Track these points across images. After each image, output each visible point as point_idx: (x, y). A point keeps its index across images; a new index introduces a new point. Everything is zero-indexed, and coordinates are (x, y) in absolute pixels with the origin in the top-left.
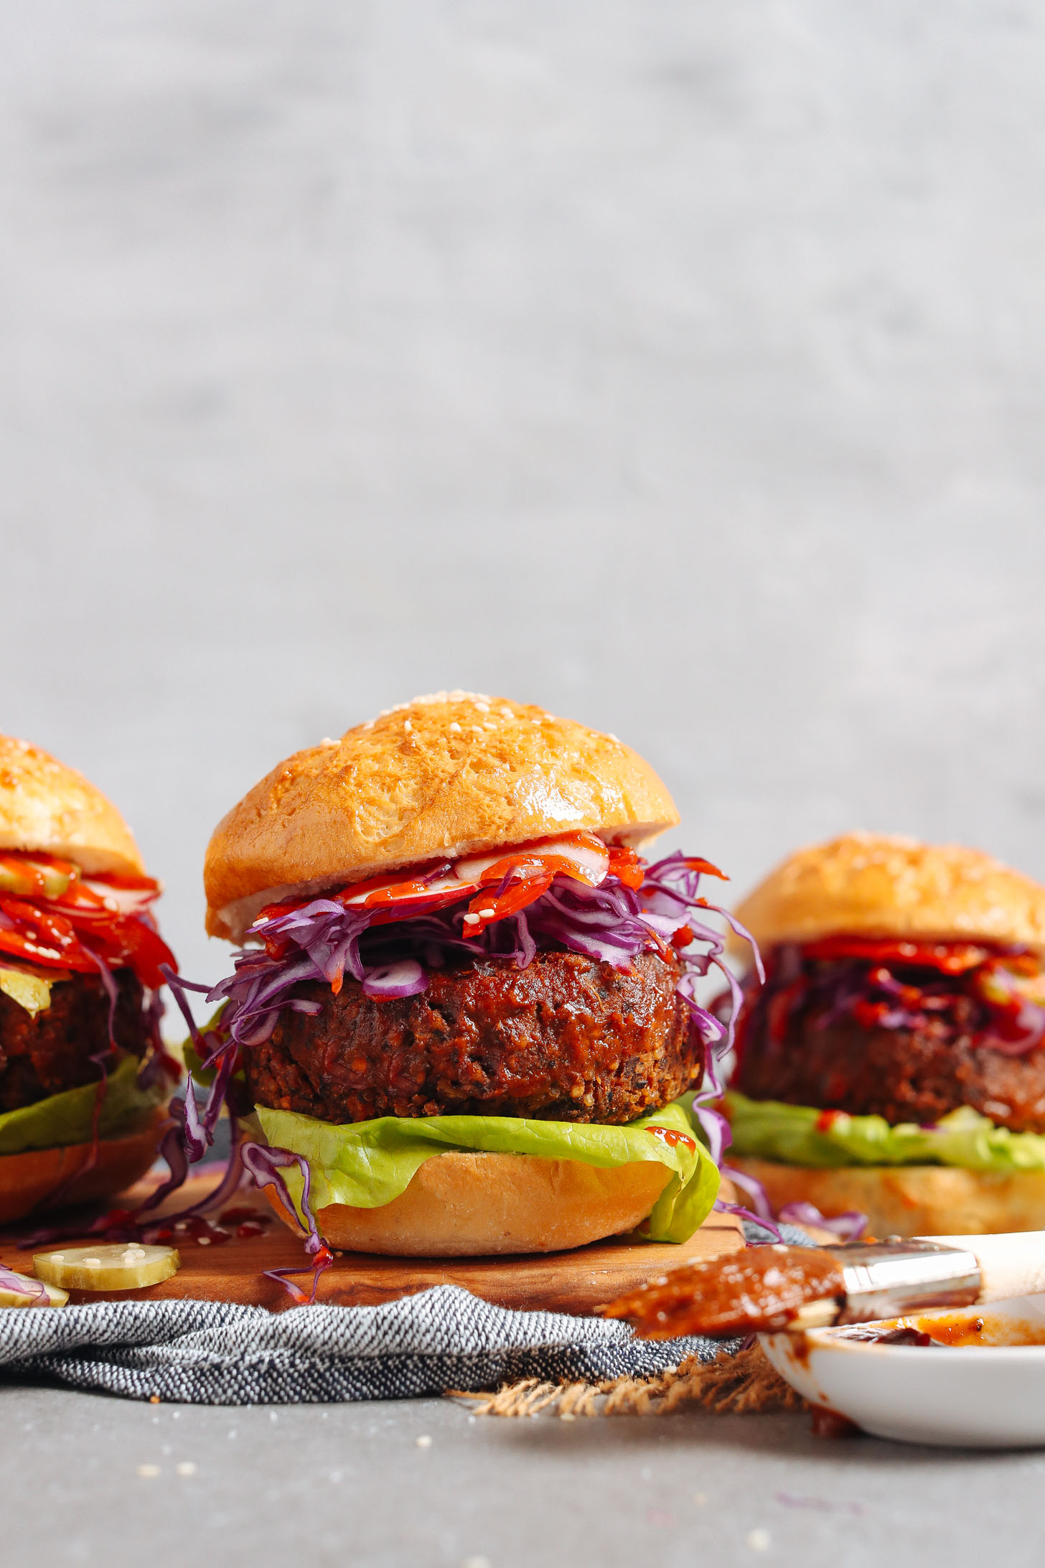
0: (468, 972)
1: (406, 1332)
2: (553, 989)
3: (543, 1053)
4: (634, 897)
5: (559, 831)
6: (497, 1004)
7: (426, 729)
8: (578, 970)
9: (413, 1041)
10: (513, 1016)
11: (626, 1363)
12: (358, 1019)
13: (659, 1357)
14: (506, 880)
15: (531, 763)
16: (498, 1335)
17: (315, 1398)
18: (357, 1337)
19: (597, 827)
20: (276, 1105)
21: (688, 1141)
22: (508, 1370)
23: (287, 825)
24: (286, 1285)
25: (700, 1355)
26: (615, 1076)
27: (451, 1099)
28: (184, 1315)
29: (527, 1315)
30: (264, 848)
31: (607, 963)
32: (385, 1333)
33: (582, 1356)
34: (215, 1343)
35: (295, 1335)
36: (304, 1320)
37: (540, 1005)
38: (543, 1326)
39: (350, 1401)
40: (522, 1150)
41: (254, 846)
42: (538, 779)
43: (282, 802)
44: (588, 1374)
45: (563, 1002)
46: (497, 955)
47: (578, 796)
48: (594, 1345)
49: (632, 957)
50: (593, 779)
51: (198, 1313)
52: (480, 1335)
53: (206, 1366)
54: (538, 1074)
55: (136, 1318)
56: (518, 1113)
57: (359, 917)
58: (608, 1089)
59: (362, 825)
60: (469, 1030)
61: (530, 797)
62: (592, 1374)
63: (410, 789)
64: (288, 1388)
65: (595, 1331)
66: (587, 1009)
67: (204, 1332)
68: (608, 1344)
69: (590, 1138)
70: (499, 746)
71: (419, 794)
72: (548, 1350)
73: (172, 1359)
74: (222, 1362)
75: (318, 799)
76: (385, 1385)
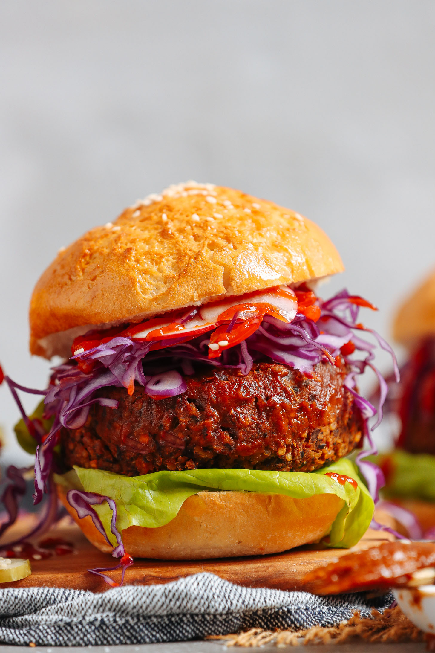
0: (210, 378)
1: (183, 599)
2: (265, 388)
3: (260, 428)
4: (315, 326)
5: (266, 287)
6: (230, 398)
7: (176, 219)
8: (280, 375)
9: (178, 423)
10: (240, 406)
11: (316, 619)
12: (142, 410)
13: (337, 616)
14: (233, 321)
15: (246, 243)
16: (238, 601)
17: (128, 642)
18: (154, 603)
19: (290, 282)
20: (87, 465)
21: (352, 482)
22: (244, 624)
23: (91, 287)
24: (103, 577)
25: (362, 615)
26: (305, 442)
27: (202, 459)
28: (44, 596)
29: (254, 590)
30: (76, 302)
31: (298, 370)
32: (171, 600)
33: (289, 615)
34: (65, 612)
35: (116, 603)
36: (120, 595)
37: (257, 398)
38: (265, 596)
39: (149, 643)
40: (248, 489)
41: (69, 300)
42: (251, 254)
43: (85, 271)
44: (293, 626)
45: (272, 396)
46: (228, 366)
47: (277, 263)
48: (296, 608)
49: (314, 366)
50: (286, 250)
51: (52, 594)
52: (227, 601)
53: (62, 624)
54: (257, 441)
55: (16, 598)
56: (244, 466)
57: (142, 346)
58: (301, 450)
59: (141, 288)
60: (213, 416)
61: (246, 267)
62: (295, 625)
63: (170, 262)
64: (112, 636)
65: (296, 599)
66: (287, 400)
67: (57, 606)
68: (305, 607)
69: (291, 481)
70: (225, 231)
71: (176, 266)
72: (268, 611)
73: (39, 621)
74: (72, 621)
75: (111, 270)
76: (170, 633)
